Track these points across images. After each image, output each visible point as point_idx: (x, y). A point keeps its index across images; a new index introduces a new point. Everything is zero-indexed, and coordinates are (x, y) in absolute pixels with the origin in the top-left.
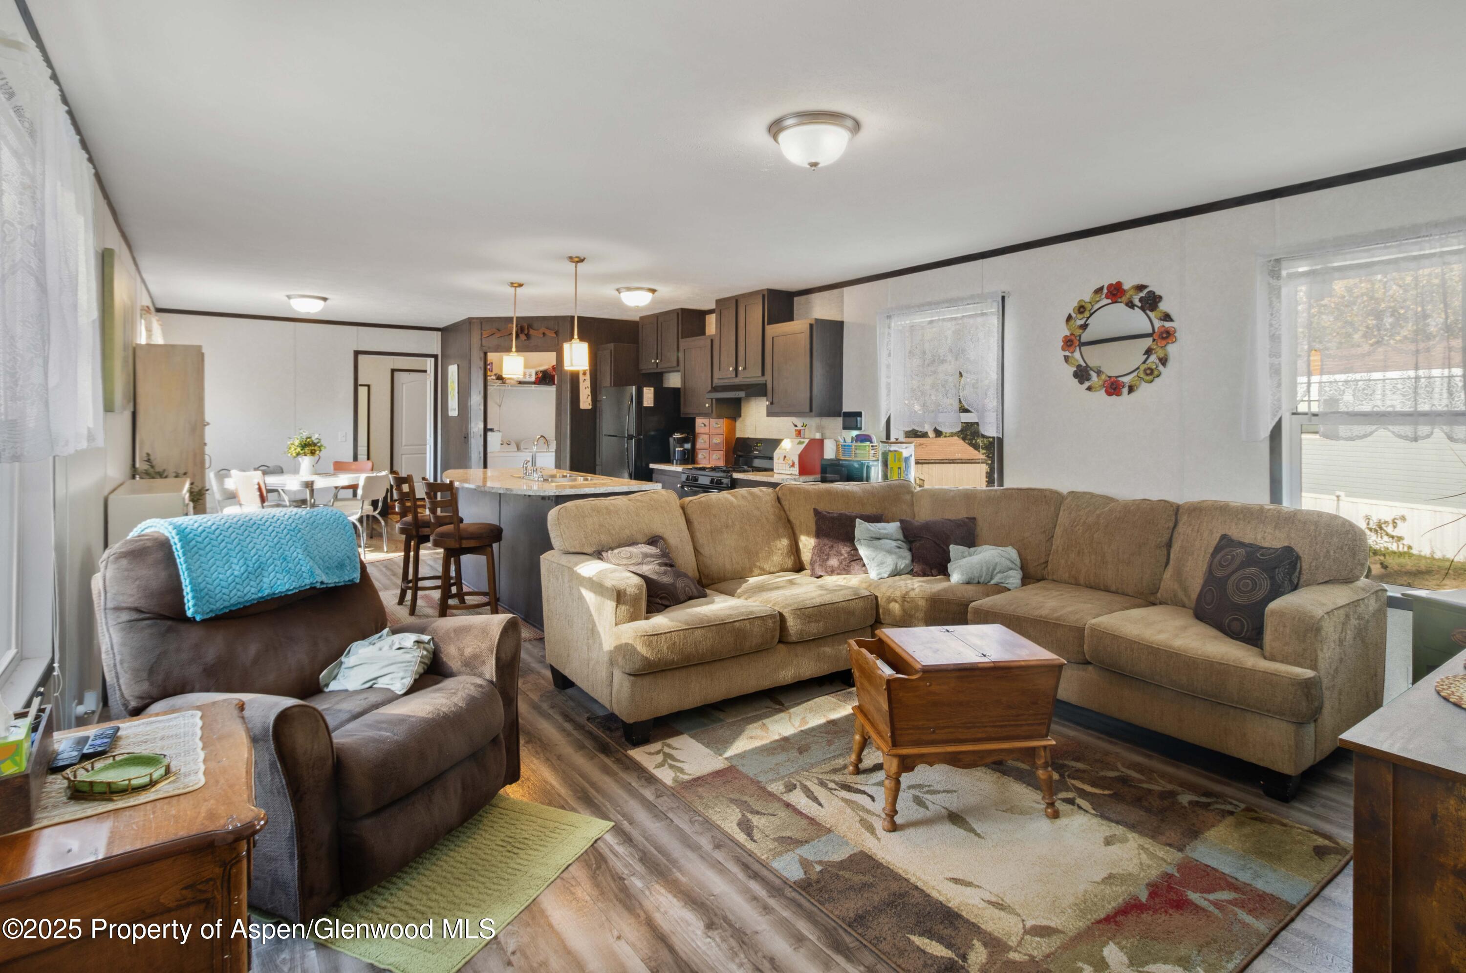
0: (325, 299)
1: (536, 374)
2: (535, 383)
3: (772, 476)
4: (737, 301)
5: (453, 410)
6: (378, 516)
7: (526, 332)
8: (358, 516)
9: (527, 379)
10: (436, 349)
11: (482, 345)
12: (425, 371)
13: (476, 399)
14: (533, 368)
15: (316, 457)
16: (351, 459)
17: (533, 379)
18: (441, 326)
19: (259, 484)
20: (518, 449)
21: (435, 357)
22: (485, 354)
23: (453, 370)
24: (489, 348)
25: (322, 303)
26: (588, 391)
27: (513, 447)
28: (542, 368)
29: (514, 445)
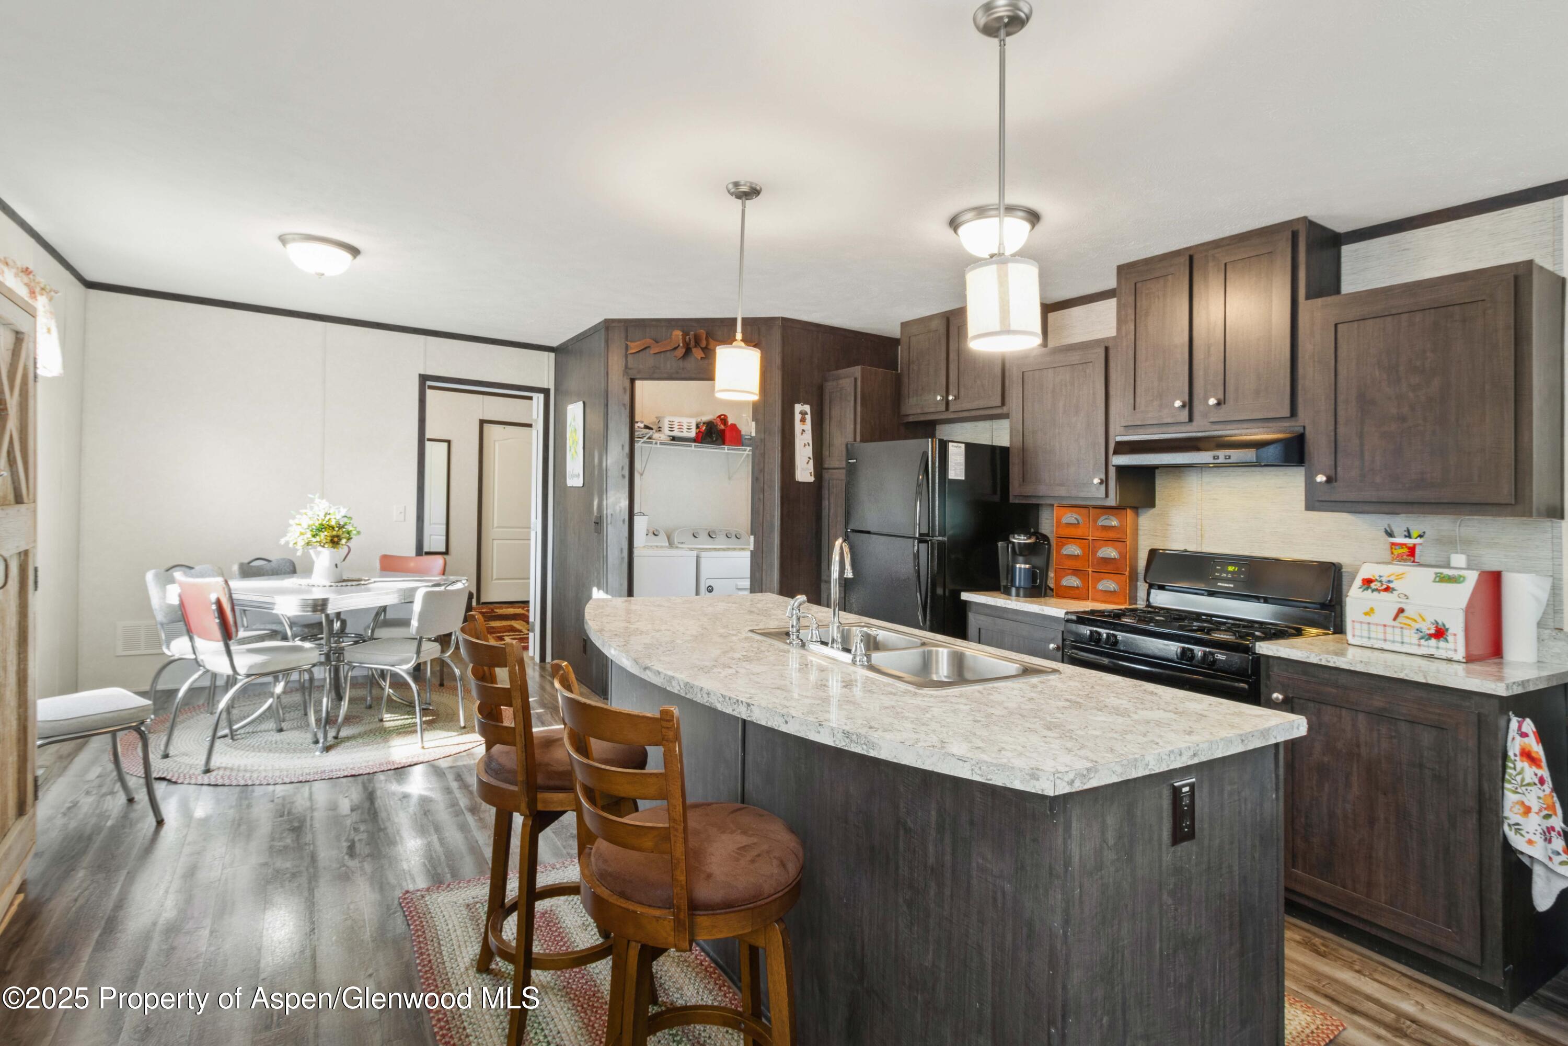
0: (355, 251)
1: (698, 427)
2: (695, 440)
3: (1341, 653)
4: (1191, 258)
5: (575, 476)
6: (449, 661)
7: (704, 344)
8: (410, 665)
9: (685, 434)
10: (547, 381)
11: (626, 367)
12: (530, 426)
13: (615, 457)
14: (691, 417)
15: (343, 550)
16: (412, 552)
17: (693, 434)
18: (555, 343)
19: (219, 603)
20: (671, 544)
21: (546, 392)
22: (632, 381)
23: (574, 412)
24: (639, 372)
25: (347, 256)
26: (809, 451)
27: (662, 541)
28: (706, 418)
29: (663, 536)
